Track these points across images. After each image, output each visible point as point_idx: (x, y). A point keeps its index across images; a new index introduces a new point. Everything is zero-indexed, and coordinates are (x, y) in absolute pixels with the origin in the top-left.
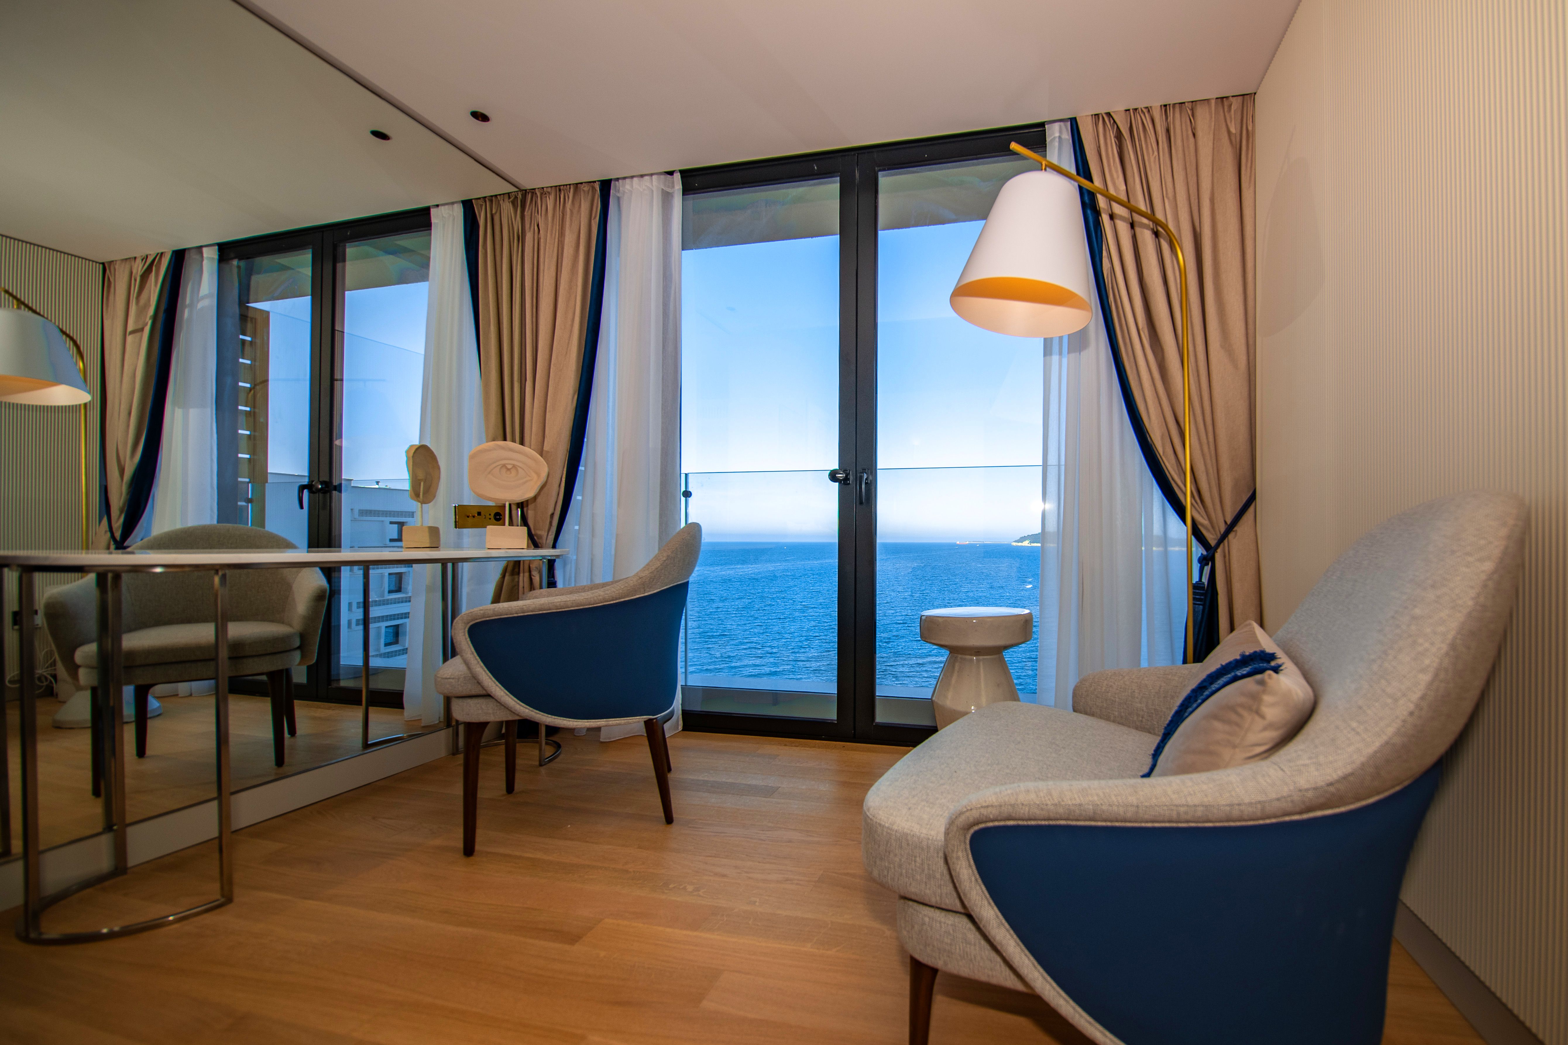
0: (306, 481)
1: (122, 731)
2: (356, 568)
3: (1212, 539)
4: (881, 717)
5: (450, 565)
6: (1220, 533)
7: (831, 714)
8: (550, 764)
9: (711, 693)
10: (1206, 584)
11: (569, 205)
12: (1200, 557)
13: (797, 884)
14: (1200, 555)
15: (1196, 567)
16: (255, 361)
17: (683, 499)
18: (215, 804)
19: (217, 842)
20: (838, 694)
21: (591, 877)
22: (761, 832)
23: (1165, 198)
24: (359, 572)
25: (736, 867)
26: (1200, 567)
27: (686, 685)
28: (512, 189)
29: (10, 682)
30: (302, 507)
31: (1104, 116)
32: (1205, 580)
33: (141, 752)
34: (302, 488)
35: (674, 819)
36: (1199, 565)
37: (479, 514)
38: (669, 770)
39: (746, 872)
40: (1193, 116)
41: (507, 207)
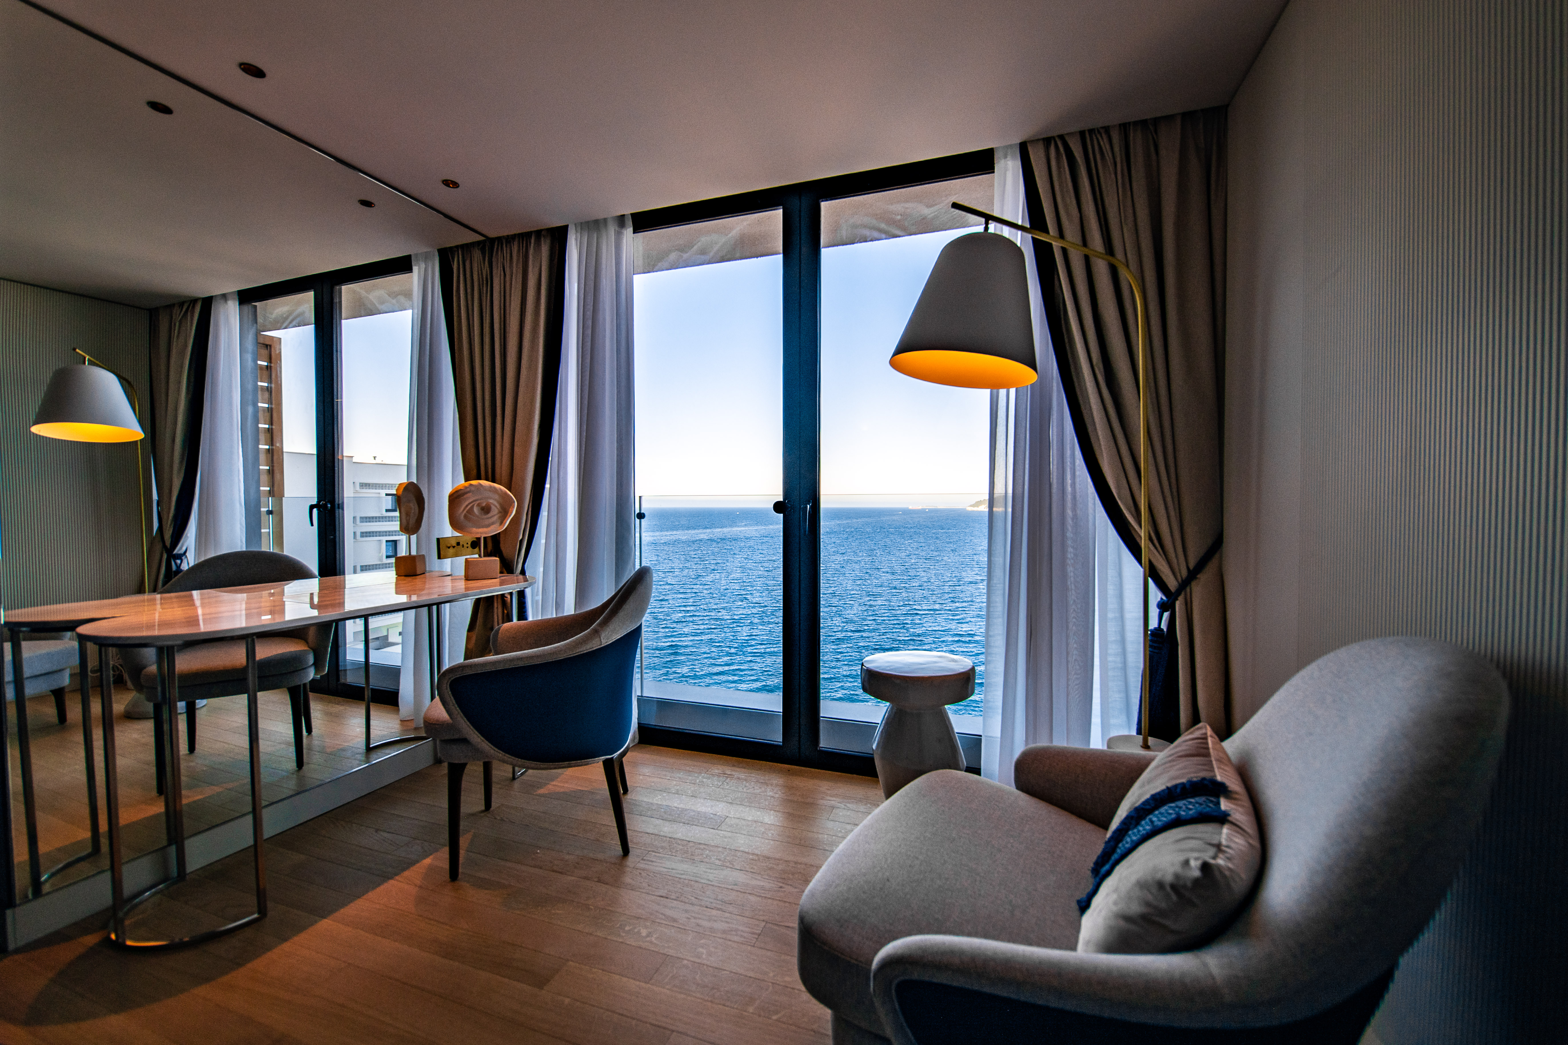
0: (315, 502)
1: (177, 719)
2: (358, 620)
3: (1172, 584)
4: (825, 743)
5: (435, 607)
6: (1182, 578)
7: (777, 737)
8: (522, 777)
9: (664, 705)
10: (1165, 630)
11: (531, 251)
12: (1159, 602)
13: (742, 936)
14: (1159, 599)
15: (1154, 612)
16: (271, 404)
17: (638, 521)
18: (250, 818)
19: (253, 849)
20: (783, 712)
21: (557, 911)
22: (709, 871)
23: (1124, 225)
24: (360, 623)
25: (686, 911)
26: (1160, 612)
27: (642, 696)
28: (482, 238)
29: (92, 672)
30: (312, 525)
31: (1057, 139)
32: (1164, 626)
33: (192, 748)
34: (312, 507)
35: (631, 849)
36: (1158, 610)
37: (458, 544)
38: (626, 790)
39: (695, 918)
40: (1156, 133)
41: (477, 254)
